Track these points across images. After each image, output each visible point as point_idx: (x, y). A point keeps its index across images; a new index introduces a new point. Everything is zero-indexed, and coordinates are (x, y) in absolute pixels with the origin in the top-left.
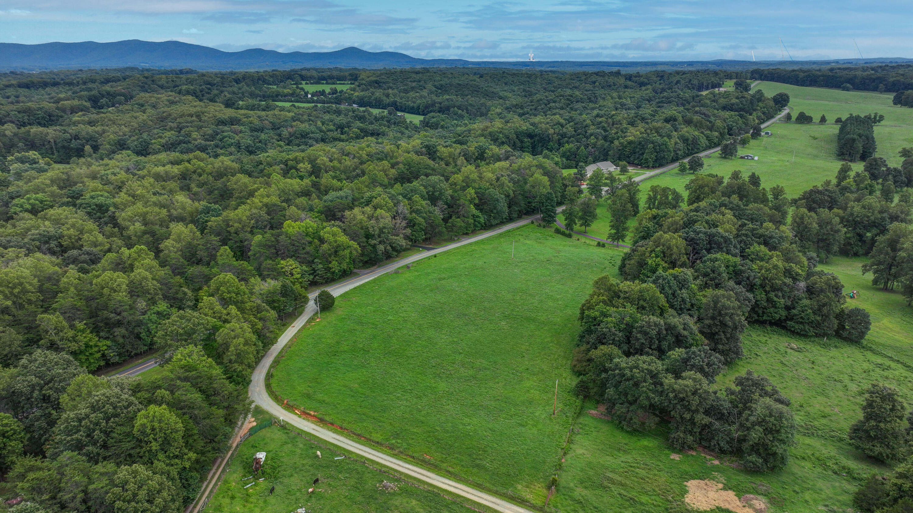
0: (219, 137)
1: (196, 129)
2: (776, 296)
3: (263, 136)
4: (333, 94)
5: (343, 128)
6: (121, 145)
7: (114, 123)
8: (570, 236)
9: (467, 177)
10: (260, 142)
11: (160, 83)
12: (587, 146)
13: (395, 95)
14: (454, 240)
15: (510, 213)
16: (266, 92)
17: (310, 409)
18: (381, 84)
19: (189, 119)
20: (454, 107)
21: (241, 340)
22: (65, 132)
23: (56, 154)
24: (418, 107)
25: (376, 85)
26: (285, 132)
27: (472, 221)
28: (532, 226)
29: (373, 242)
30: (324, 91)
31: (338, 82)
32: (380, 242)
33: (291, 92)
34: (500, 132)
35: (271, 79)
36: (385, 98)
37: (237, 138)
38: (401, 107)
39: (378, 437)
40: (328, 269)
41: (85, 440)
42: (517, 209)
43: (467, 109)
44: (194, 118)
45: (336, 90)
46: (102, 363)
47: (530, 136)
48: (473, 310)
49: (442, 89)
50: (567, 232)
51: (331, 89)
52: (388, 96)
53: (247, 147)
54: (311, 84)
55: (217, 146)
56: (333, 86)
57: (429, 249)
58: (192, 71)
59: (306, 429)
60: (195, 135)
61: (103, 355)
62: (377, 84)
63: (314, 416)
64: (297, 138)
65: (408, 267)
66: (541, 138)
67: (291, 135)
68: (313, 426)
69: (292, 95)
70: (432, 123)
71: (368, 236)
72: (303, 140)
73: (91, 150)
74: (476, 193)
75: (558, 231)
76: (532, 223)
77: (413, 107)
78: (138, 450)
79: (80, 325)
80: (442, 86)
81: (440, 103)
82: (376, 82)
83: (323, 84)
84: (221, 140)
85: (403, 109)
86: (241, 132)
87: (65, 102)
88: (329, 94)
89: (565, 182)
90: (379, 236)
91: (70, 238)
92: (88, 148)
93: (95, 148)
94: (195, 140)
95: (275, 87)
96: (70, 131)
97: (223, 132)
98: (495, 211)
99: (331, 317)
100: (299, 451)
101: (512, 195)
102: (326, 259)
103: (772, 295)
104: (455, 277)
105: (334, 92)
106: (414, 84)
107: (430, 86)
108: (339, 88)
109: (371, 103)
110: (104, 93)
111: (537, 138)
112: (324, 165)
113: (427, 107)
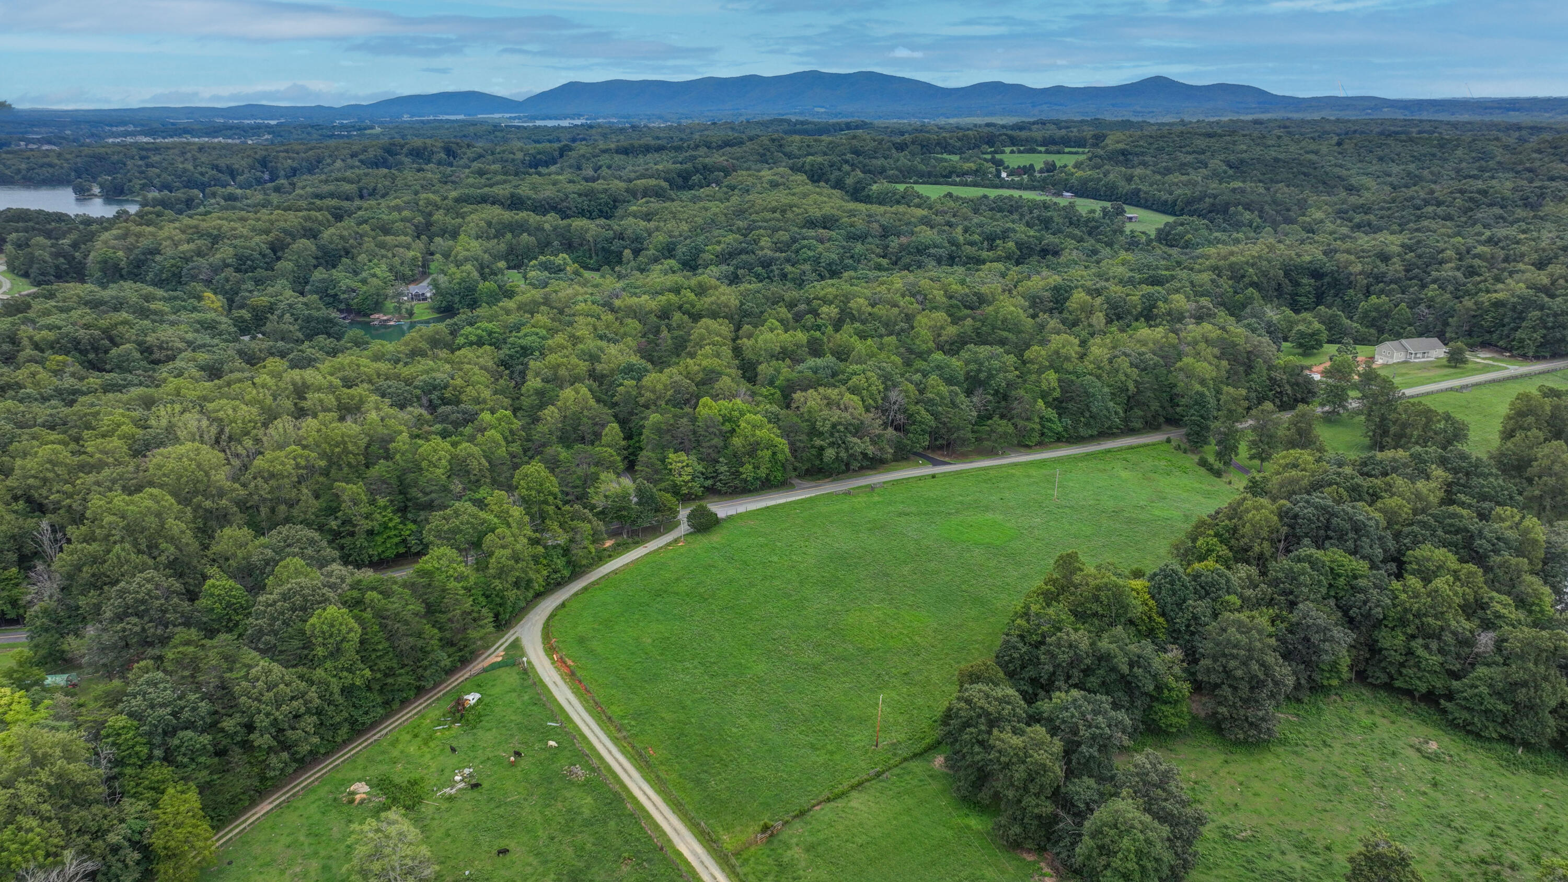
0: (796, 246)
1: (769, 232)
2: (1426, 647)
3: (859, 248)
4: (1048, 171)
5: (994, 240)
6: (669, 251)
7: (674, 217)
8: (1218, 474)
9: (1057, 352)
10: (852, 257)
11: (787, 149)
12: (1414, 304)
13: (1142, 179)
14: (997, 454)
15: (1126, 420)
16: (935, 167)
17: (570, 657)
18: (1130, 157)
19: (768, 215)
20: (1236, 206)
21: (508, 552)
22: (610, 228)
23: (595, 258)
24: (1174, 203)
25: (1121, 158)
26: (894, 243)
27: (1038, 427)
28: (1166, 447)
29: (818, 442)
30: (1032, 166)
31: (1067, 150)
32: (832, 444)
33: (974, 168)
34: (1253, 265)
35: (958, 144)
36: (1123, 183)
37: (821, 248)
38: (1146, 201)
39: (615, 711)
40: (737, 474)
41: (266, 629)
42: (1141, 413)
43: (1261, 211)
44: (777, 215)
45: (1054, 165)
46: (402, 550)
47: (1316, 274)
48: (906, 570)
49: (1239, 168)
50: (1218, 465)
51: (1046, 163)
52: (1129, 179)
53: (830, 264)
54: (1020, 152)
55: (788, 260)
56: (1050, 158)
57: (936, 463)
58: (866, 124)
59: (547, 680)
60: (765, 242)
61: (404, 541)
62: (1124, 157)
63: (568, 667)
64: (910, 253)
65: (872, 488)
66: (1336, 280)
67: (902, 248)
68: (557, 678)
69: (976, 172)
70: (1176, 234)
71: (814, 432)
72: (918, 258)
73: (631, 256)
74: (1059, 380)
75: (1203, 463)
76: (1168, 441)
77: (1166, 201)
78: (306, 652)
79: (382, 501)
80: (1242, 161)
81: (1215, 197)
82: (1124, 153)
83: (1040, 152)
84: (797, 252)
85: (1149, 203)
86: (830, 239)
87: (638, 182)
88: (1041, 171)
89: (1273, 374)
90: (832, 435)
91: (455, 389)
92: (627, 253)
93: (636, 252)
94: (762, 249)
95: (955, 158)
96: (616, 227)
97: (804, 239)
98: (1087, 414)
99: (703, 542)
100: (519, 704)
101: (1131, 386)
102: (736, 459)
103: (1417, 644)
104: (925, 514)
105: (1050, 168)
106: (1189, 158)
107: (1216, 163)
108: (1060, 160)
109: (1097, 190)
110: (700, 166)
111: (1327, 280)
112: (859, 311)
113: (1189, 203)
